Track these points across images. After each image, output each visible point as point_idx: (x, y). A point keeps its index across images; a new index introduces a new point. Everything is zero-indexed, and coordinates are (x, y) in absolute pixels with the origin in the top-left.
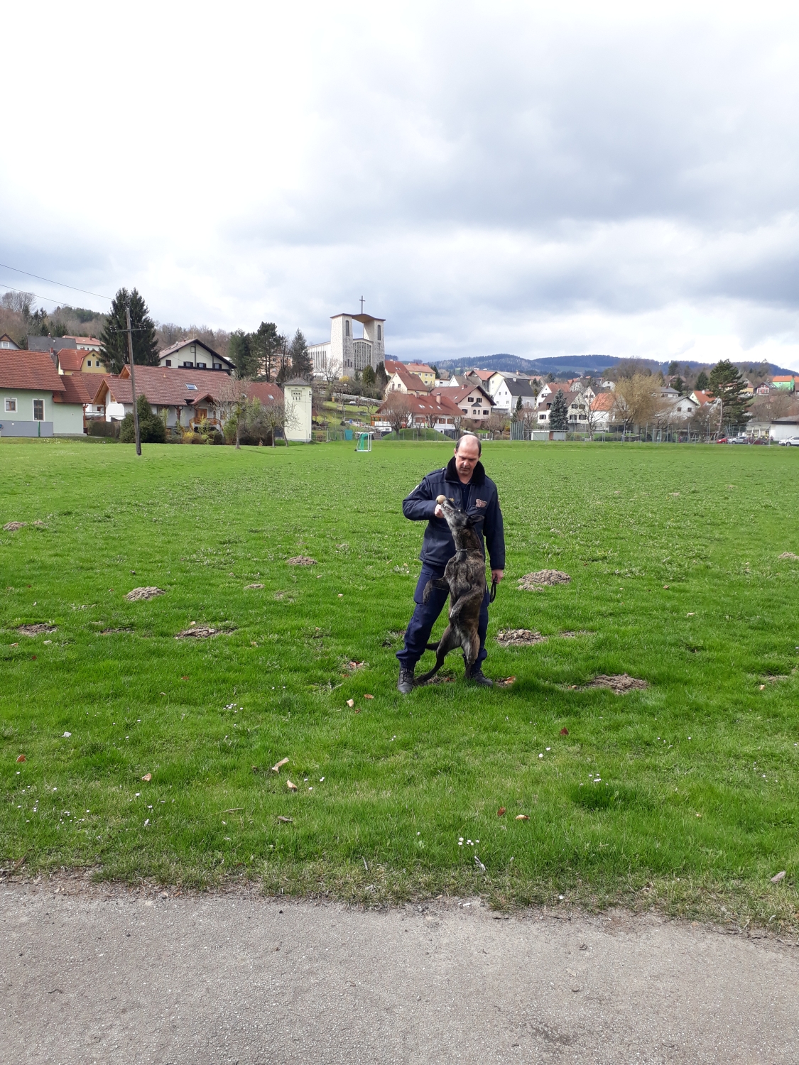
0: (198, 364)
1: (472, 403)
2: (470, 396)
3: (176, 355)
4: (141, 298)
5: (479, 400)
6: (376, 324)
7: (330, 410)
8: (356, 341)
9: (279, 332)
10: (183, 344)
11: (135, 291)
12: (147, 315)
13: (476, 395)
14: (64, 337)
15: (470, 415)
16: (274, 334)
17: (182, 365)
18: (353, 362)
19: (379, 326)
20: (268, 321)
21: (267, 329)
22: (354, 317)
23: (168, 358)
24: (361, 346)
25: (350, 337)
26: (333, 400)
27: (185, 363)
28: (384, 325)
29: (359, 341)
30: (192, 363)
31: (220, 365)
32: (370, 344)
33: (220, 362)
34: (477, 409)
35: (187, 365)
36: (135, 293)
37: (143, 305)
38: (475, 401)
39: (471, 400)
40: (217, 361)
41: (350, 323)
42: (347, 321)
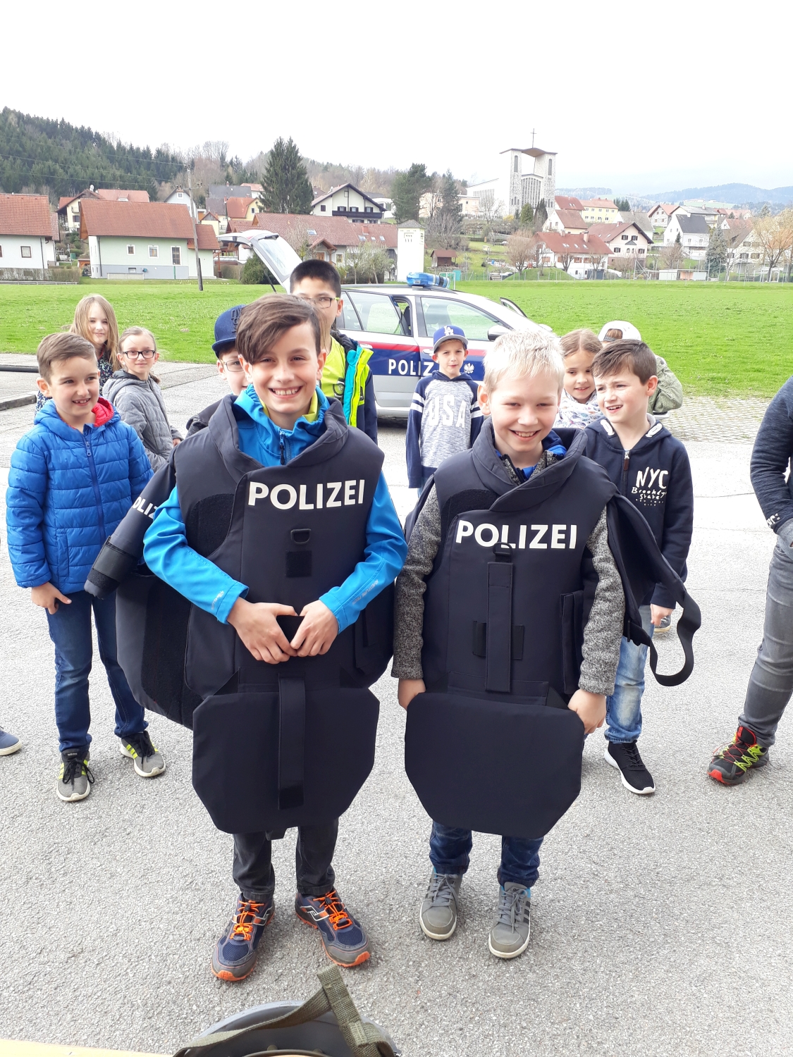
0: (351, 208)
1: (626, 241)
2: (624, 234)
3: (330, 200)
4: (295, 147)
5: (634, 238)
6: (547, 158)
7: (475, 251)
8: (525, 178)
9: (429, 173)
10: (338, 188)
11: (290, 139)
12: (301, 162)
13: (631, 232)
14: (243, 185)
15: (623, 254)
16: (424, 175)
17: (336, 210)
18: (521, 200)
19: (550, 160)
20: (418, 162)
21: (418, 171)
22: (523, 151)
23: (323, 204)
24: (530, 182)
25: (520, 174)
26: (485, 241)
27: (339, 208)
28: (556, 159)
29: (528, 177)
30: (345, 208)
31: (372, 209)
32: (539, 180)
33: (372, 206)
34: (631, 247)
35: (341, 210)
36: (291, 141)
37: (297, 152)
38: (630, 239)
39: (624, 238)
40: (369, 205)
41: (519, 159)
42: (516, 157)
